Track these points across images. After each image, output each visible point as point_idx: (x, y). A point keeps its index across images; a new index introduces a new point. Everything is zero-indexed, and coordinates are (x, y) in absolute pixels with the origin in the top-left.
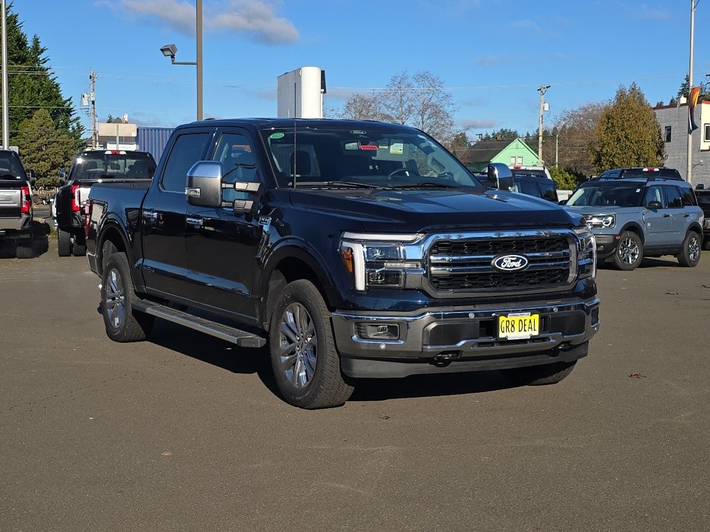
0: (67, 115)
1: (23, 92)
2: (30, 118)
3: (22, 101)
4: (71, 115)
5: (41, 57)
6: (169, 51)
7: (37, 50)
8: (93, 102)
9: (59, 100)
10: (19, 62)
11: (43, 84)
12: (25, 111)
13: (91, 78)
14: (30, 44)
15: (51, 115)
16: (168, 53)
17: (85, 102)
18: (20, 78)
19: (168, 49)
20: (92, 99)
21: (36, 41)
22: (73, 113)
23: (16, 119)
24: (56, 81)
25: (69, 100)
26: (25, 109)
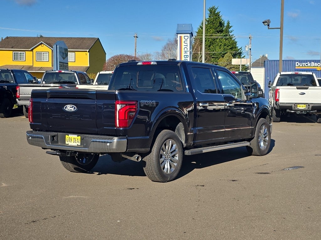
0: (239, 55)
1: (221, 45)
2: (223, 57)
3: (220, 50)
4: (241, 55)
5: (230, 30)
6: (267, 23)
7: (229, 27)
8: (250, 49)
9: (236, 49)
10: (220, 33)
11: (230, 42)
12: (221, 54)
13: (250, 38)
14: (226, 25)
15: (232, 55)
16: (266, 24)
17: (247, 49)
18: (219, 40)
19: (266, 22)
20: (250, 48)
21: (228, 23)
22: (242, 54)
23: (217, 58)
24: (236, 40)
25: (241, 48)
26: (221, 53)
